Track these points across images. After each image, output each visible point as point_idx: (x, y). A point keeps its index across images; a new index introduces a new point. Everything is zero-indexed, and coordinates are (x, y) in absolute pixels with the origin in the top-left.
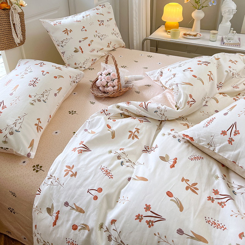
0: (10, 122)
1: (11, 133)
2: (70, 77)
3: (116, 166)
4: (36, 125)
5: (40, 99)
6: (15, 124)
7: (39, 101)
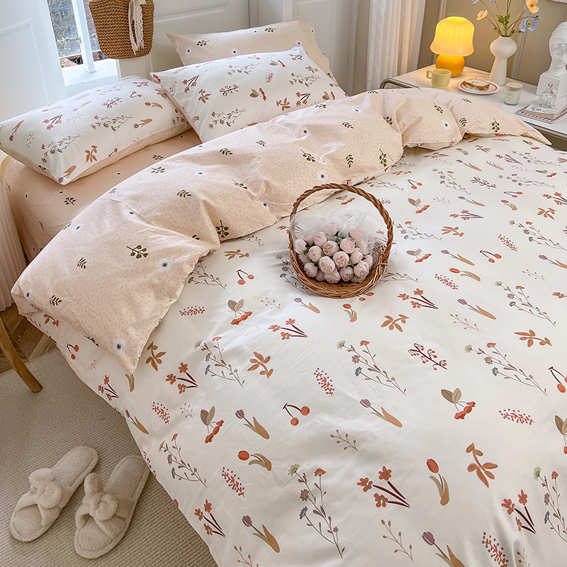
0: (56, 139)
1: (53, 152)
2: (177, 111)
4: (87, 151)
5: (109, 125)
6: (61, 143)
7: (106, 126)
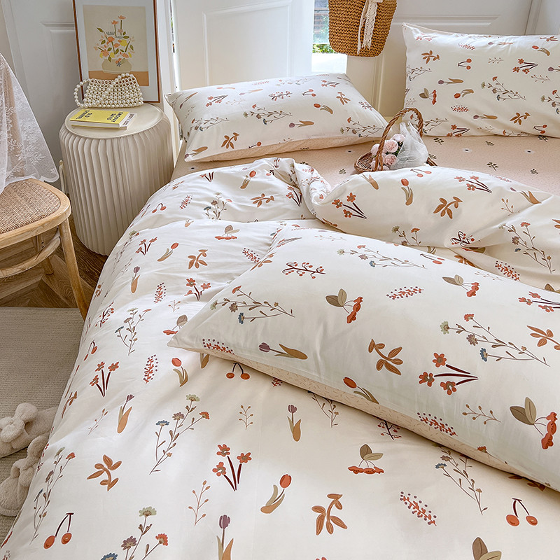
1: (196, 128)
2: (349, 120)
3: (200, 205)
4: (226, 137)
5: (261, 116)
6: (208, 121)
